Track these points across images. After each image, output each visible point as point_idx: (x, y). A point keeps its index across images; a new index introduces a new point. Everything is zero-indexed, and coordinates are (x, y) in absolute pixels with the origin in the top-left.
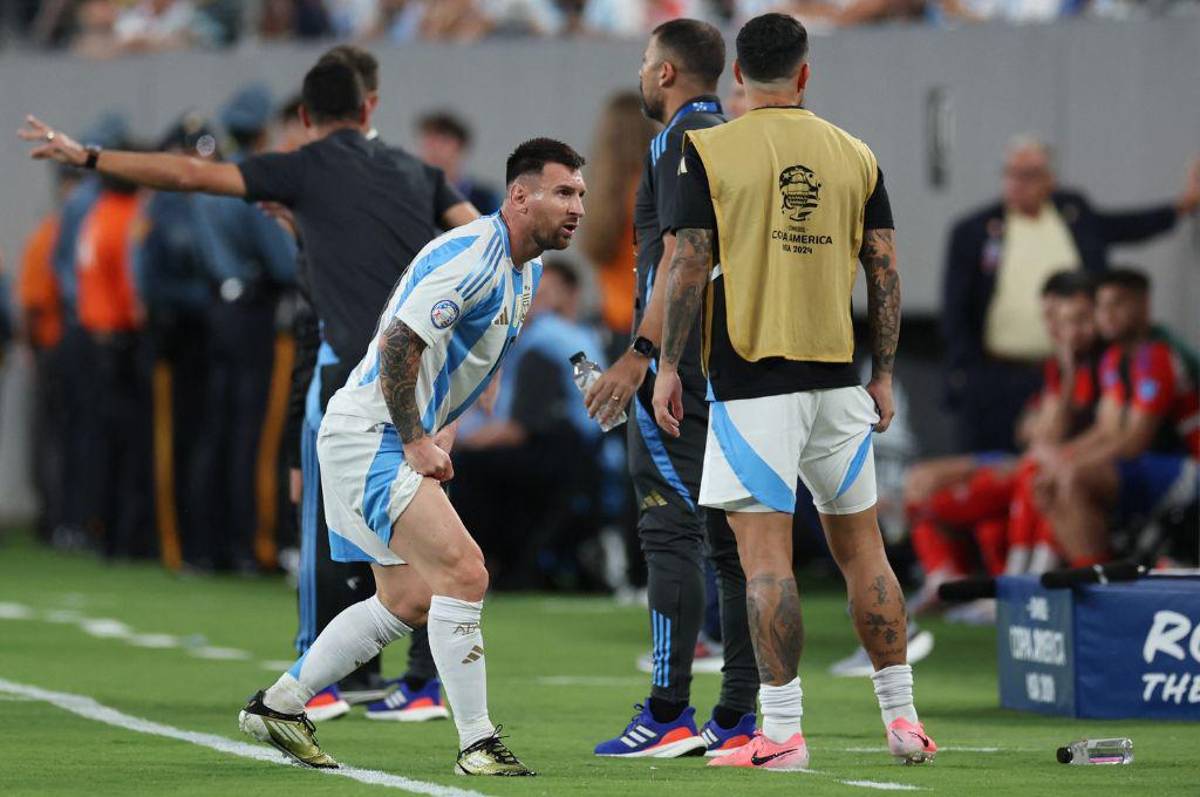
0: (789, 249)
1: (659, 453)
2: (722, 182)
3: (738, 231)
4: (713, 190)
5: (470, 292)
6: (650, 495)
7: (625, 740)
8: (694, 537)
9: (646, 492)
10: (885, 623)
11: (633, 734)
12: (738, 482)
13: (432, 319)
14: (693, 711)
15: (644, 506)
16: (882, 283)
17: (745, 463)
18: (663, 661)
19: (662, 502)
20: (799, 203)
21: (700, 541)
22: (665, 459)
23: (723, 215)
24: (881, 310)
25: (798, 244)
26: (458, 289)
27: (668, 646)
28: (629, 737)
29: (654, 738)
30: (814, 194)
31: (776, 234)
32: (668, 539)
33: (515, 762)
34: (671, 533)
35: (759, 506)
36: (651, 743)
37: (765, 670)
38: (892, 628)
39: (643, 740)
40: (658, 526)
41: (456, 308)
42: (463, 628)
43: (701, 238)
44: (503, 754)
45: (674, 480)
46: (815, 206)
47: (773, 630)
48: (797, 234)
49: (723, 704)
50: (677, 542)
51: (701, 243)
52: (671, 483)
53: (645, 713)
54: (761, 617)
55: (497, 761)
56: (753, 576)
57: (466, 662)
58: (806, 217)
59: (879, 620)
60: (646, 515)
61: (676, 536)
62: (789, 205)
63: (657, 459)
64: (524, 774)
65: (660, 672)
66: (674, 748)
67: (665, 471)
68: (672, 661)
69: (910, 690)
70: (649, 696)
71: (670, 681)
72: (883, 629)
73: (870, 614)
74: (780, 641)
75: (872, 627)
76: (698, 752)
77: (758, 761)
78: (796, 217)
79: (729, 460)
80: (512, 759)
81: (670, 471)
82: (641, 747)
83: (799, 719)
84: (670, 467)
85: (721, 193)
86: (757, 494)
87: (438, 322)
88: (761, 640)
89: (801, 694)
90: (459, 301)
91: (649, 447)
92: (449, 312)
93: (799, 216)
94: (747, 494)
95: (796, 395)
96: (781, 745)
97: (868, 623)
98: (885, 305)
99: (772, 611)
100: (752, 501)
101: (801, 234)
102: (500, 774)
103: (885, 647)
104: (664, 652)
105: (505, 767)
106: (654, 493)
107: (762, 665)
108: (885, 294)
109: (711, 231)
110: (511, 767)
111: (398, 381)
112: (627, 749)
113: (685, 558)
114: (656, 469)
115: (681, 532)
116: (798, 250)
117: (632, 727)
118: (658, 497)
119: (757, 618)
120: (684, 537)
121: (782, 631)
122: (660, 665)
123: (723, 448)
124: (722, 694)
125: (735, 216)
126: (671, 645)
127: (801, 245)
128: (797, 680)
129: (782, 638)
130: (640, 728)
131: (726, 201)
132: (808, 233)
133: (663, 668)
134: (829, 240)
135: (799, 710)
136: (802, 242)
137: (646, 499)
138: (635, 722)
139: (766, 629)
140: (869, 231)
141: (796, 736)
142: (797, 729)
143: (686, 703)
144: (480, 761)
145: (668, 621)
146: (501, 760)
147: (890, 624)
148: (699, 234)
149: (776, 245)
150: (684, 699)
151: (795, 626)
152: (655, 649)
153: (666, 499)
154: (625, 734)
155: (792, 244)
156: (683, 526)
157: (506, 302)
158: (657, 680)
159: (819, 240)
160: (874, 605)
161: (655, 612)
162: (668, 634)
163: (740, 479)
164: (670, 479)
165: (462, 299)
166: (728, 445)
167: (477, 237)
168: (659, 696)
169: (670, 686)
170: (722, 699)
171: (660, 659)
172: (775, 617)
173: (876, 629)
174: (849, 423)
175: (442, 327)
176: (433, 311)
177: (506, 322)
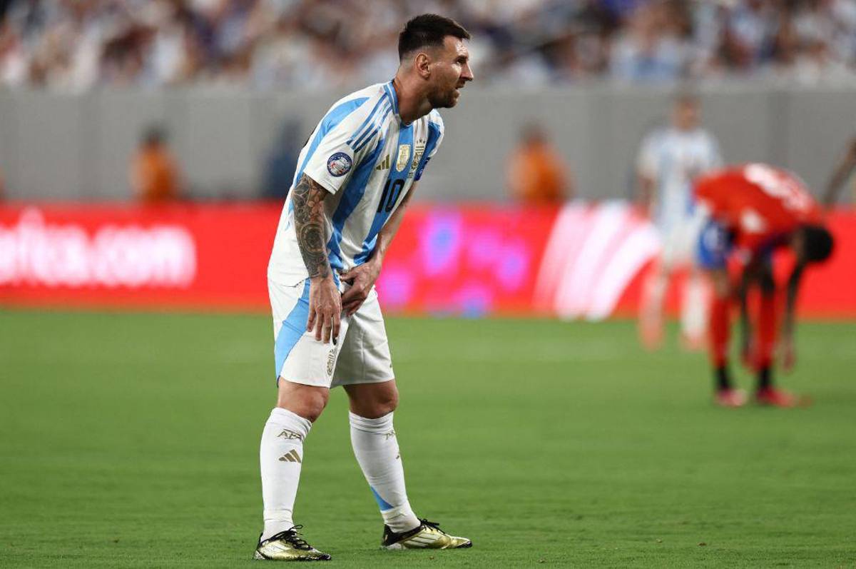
5: (360, 144)
13: (329, 170)
26: (349, 143)
33: (311, 549)
41: (348, 159)
42: (288, 434)
44: (299, 543)
55: (296, 548)
57: (282, 459)
80: (307, 546)
87: (334, 171)
90: (350, 152)
92: (342, 162)
105: (303, 553)
111: (303, 223)
144: (280, 548)
146: (298, 547)
157: (388, 150)
165: (353, 151)
167: (367, 99)
175: (339, 175)
176: (329, 163)
177: (387, 167)
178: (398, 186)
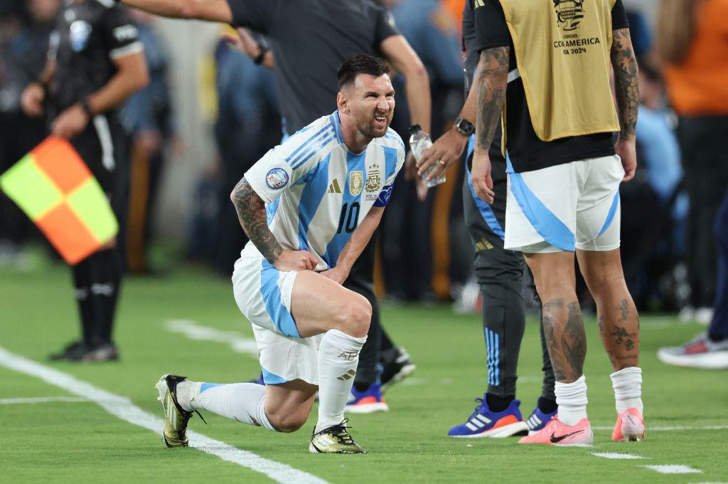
0: (568, 53)
1: (486, 210)
2: (513, 10)
3: (529, 45)
4: (508, 17)
5: (298, 163)
6: (481, 241)
7: (469, 425)
8: (515, 272)
9: (478, 240)
10: (627, 335)
11: (474, 421)
12: (534, 231)
13: (267, 182)
14: (518, 403)
15: (477, 250)
16: (627, 69)
17: (539, 216)
18: (494, 366)
19: (490, 247)
20: (569, 16)
21: (520, 274)
22: (490, 213)
23: (517, 33)
24: (629, 89)
25: (574, 47)
27: (497, 354)
28: (472, 423)
29: (490, 424)
30: (579, 8)
31: (557, 44)
32: (496, 274)
33: (352, 444)
34: (498, 269)
35: (551, 248)
36: (487, 427)
37: (559, 372)
38: (631, 339)
39: (481, 425)
40: (488, 265)
41: (287, 176)
42: (345, 355)
43: (503, 53)
44: (344, 438)
45: (498, 229)
46: (582, 16)
47: (563, 341)
48: (572, 40)
49: (544, 396)
50: (503, 276)
51: (504, 57)
52: (495, 232)
53: (483, 405)
54: (554, 333)
55: (339, 442)
56: (547, 301)
57: (340, 378)
58: (577, 26)
59: (622, 332)
60: (479, 257)
61: (500, 272)
62: (561, 19)
63: (485, 214)
64: (357, 452)
65: (492, 375)
66: (505, 430)
67: (490, 222)
68: (500, 366)
69: (640, 387)
70: (486, 392)
71: (499, 381)
72: (625, 339)
73: (616, 327)
74: (569, 348)
75: (616, 337)
76: (524, 433)
77: (555, 440)
78: (569, 27)
79: (526, 215)
80: (350, 442)
81: (494, 222)
82: (480, 430)
83: (585, 407)
84: (495, 220)
85: (513, 17)
86: (548, 238)
87: (272, 183)
88: (555, 349)
89: (586, 388)
90: (288, 169)
91: (478, 205)
92: (279, 177)
93: (572, 26)
94: (541, 239)
95: (574, 163)
96: (571, 427)
97: (615, 334)
98: (632, 85)
99: (563, 327)
100: (546, 245)
101: (575, 39)
102: (340, 452)
103: (625, 353)
104: (495, 359)
105: (345, 447)
106: (484, 240)
107: (556, 367)
108: (631, 77)
109: (508, 47)
110: (349, 447)
112: (469, 432)
113: (507, 288)
114: (485, 222)
115: (504, 268)
116: (575, 51)
117: (474, 416)
118: (486, 242)
119: (552, 333)
120: (506, 272)
121: (570, 342)
122: (492, 369)
123: (521, 205)
124: (543, 388)
125: (525, 34)
126: (500, 353)
127: (576, 47)
128: (583, 378)
129: (571, 348)
130: (480, 416)
131: (518, 22)
132: (580, 38)
133: (494, 371)
134: (597, 41)
135: (585, 400)
136: (577, 45)
137: (478, 245)
138: (477, 411)
139: (559, 341)
140: (616, 31)
141: (583, 420)
142: (583, 414)
143: (513, 397)
144: (327, 442)
145: (497, 336)
146: (342, 441)
147: (630, 336)
148: (501, 51)
149: (558, 52)
150: (512, 394)
151: (580, 338)
152: (488, 357)
153: (492, 244)
154: (469, 421)
155: (569, 48)
156: (506, 263)
158: (490, 381)
159: (589, 41)
160: (619, 320)
161: (487, 330)
162: (497, 346)
163: (535, 228)
164: (494, 229)
165: (291, 168)
166: (524, 203)
168: (493, 393)
169: (500, 385)
170: (544, 392)
171: (491, 364)
172: (566, 331)
173: (620, 339)
174: (609, 182)
175: (275, 188)
176: (268, 175)
177: (338, 191)
178: (355, 209)
